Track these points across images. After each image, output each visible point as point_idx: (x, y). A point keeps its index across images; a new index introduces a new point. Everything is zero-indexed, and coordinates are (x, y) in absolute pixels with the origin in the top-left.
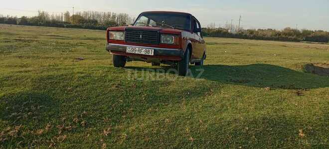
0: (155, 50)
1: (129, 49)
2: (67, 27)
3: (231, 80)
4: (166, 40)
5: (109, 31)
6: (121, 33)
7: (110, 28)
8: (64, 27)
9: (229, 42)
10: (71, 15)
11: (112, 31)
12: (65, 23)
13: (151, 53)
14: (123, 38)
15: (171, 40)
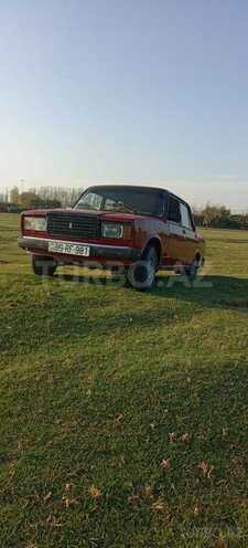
0: (91, 248)
1: (54, 245)
2: (12, 211)
3: (222, 302)
4: (111, 232)
5: (24, 216)
6: (42, 220)
7: (25, 213)
8: (6, 212)
9: (231, 237)
10: (20, 193)
11: (29, 216)
12: (9, 205)
13: (86, 253)
14: (45, 228)
15: (119, 232)
